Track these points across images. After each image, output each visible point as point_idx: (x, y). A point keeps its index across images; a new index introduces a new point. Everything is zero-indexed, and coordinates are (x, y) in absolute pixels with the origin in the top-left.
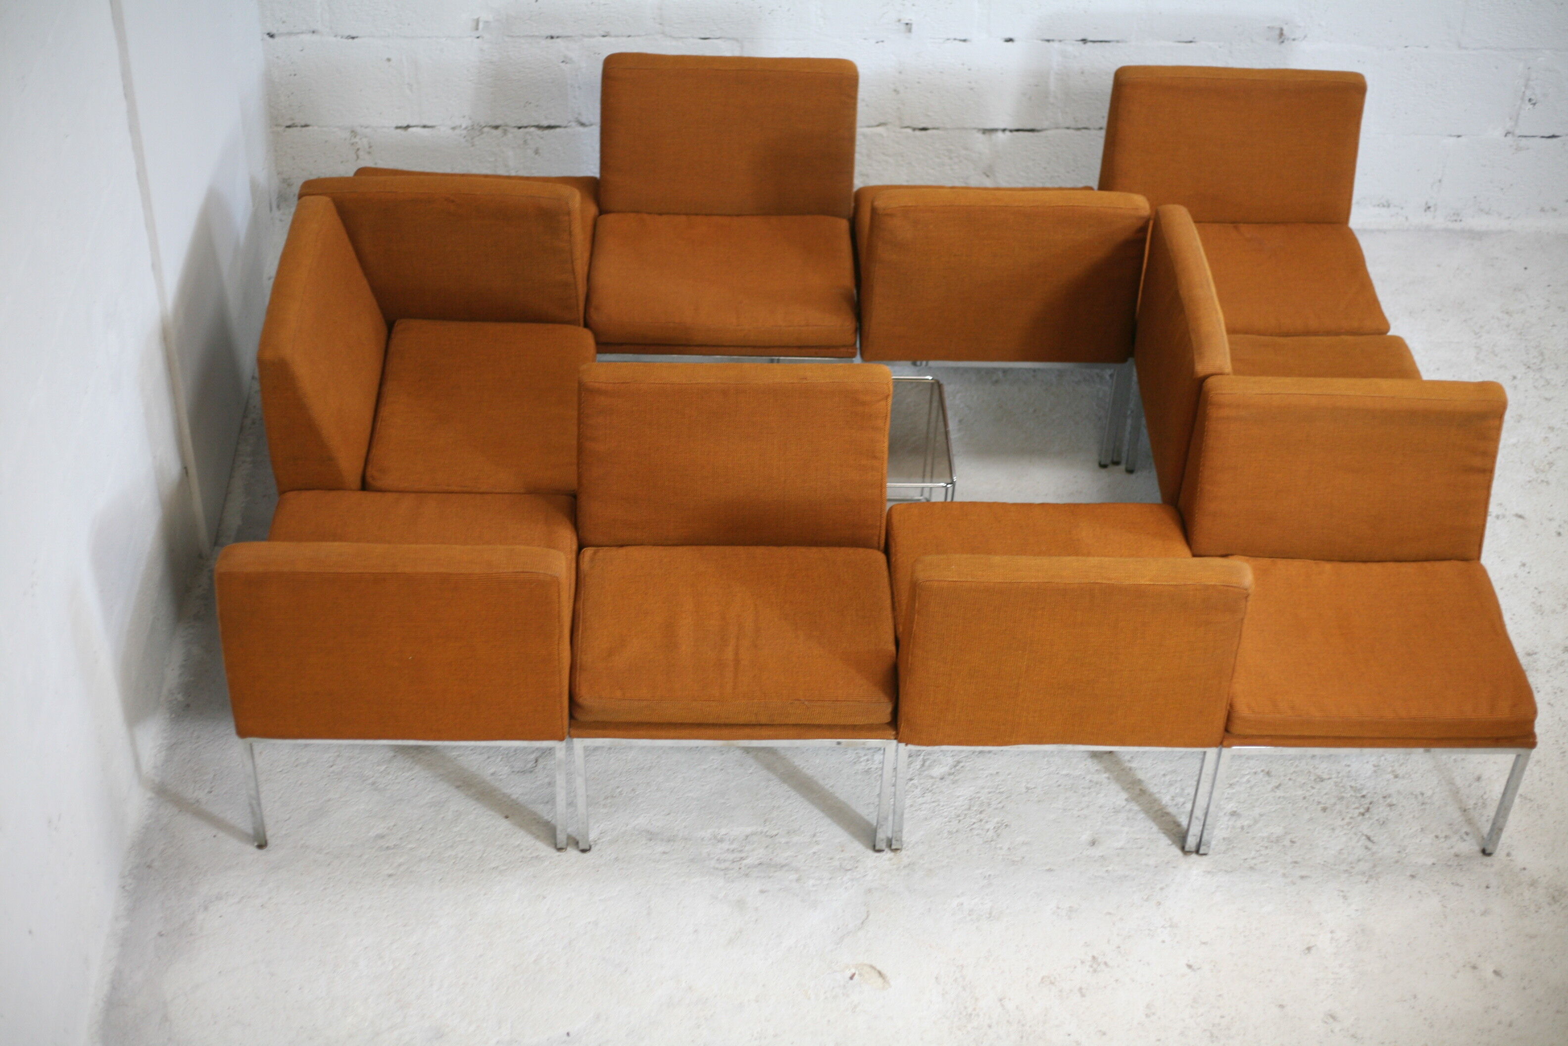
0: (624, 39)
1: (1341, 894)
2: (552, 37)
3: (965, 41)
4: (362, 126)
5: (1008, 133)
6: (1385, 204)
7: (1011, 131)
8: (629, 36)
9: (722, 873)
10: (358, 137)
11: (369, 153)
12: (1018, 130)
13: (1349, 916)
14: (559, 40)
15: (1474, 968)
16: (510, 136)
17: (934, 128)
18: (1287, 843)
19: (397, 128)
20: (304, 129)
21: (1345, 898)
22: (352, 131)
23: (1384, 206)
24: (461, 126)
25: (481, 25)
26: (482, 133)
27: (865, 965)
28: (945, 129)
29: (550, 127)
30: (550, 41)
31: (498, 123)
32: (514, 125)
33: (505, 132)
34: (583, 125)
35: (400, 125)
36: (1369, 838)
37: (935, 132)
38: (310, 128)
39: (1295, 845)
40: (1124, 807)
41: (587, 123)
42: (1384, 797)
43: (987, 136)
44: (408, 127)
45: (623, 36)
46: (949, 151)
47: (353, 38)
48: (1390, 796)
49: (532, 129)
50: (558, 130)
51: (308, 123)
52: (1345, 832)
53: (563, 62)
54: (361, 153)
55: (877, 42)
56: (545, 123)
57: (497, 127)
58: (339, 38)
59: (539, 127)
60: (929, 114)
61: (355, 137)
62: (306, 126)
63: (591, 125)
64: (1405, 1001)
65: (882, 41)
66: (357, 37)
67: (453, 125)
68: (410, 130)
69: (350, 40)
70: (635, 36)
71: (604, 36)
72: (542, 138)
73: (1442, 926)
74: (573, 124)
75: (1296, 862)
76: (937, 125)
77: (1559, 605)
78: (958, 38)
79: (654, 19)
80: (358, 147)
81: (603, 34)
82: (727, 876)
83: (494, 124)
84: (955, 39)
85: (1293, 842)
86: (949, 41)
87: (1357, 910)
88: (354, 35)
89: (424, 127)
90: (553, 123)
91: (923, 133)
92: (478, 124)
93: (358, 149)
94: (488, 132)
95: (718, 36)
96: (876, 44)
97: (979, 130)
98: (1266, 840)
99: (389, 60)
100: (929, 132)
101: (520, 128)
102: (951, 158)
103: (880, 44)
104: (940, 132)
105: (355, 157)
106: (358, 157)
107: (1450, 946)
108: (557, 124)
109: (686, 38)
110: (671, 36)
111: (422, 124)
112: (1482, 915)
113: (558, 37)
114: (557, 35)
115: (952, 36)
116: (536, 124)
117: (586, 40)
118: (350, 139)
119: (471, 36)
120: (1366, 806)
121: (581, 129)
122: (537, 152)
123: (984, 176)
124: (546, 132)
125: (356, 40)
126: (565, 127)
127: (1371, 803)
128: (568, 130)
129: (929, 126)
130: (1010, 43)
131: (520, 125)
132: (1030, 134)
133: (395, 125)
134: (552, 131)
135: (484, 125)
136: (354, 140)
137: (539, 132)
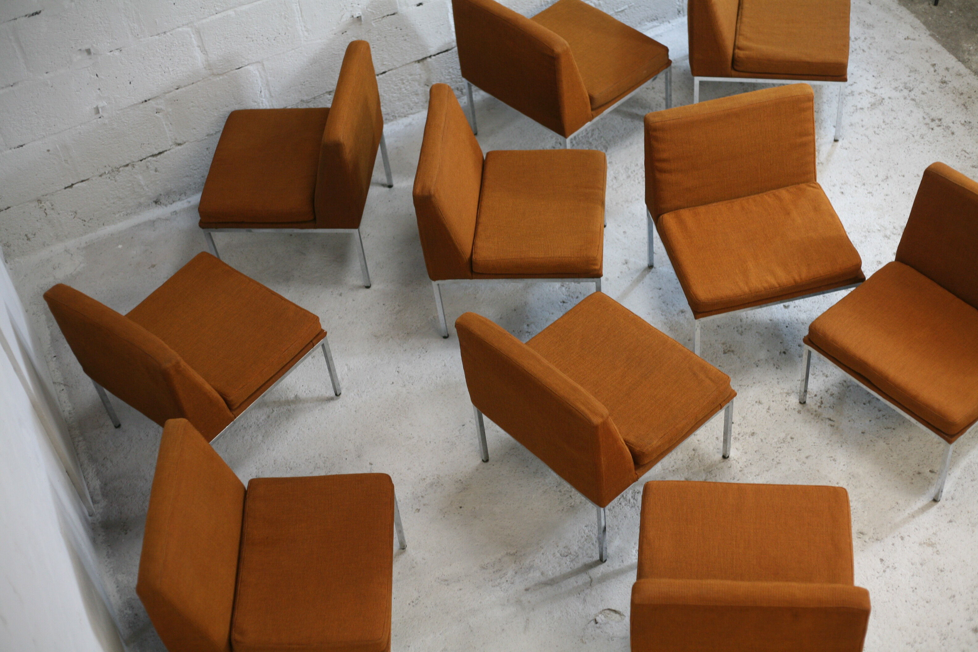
0: (191, 86)
1: (832, 459)
2: (146, 101)
3: (394, 14)
4: (43, 196)
5: (433, 57)
6: (655, 18)
7: (434, 55)
8: (193, 83)
9: (498, 588)
10: (43, 202)
11: (53, 209)
12: (438, 54)
13: (842, 470)
14: (150, 101)
15: (919, 473)
16: (137, 167)
17: (389, 70)
18: (789, 439)
19: (66, 188)
20: (7, 210)
21: (834, 460)
22: (38, 200)
23: (654, 20)
24: (105, 173)
25: (100, 110)
26: (119, 172)
27: (605, 610)
28: (396, 68)
29: (160, 153)
30: (145, 103)
31: (128, 162)
32: (137, 160)
33: (133, 166)
34: (179, 144)
35: (67, 186)
36: (830, 420)
37: (390, 72)
38: (11, 208)
39: (794, 440)
40: (694, 455)
41: (181, 142)
42: (827, 392)
43: (421, 63)
44: (73, 185)
45: (189, 85)
46: (402, 80)
47: (22, 146)
48: (829, 389)
49: (150, 158)
50: (165, 153)
51: (9, 206)
52: (816, 421)
53: (156, 113)
54: (47, 211)
55: (343, 33)
56: (156, 152)
57: (127, 165)
58: (13, 149)
59: (153, 156)
60: (384, 63)
61: (41, 203)
62: (9, 208)
63: (185, 143)
64: (893, 508)
65: (346, 32)
66: (24, 145)
67: (100, 174)
68: (74, 186)
69: (21, 148)
70: (196, 82)
71: (177, 89)
72: (157, 161)
73: (892, 456)
74: (174, 146)
75: (800, 450)
76: (391, 68)
77: (862, 237)
78: (390, 14)
79: (205, 68)
80: (44, 208)
81: (176, 87)
82: (503, 589)
83: (125, 164)
84: (388, 15)
85: (792, 438)
86: (385, 18)
87: (844, 465)
88: (22, 144)
89: (82, 181)
90: (161, 150)
91: (384, 75)
92: (115, 168)
93: (45, 209)
94: (123, 170)
95: (247, 64)
96: (343, 35)
97: (415, 62)
98: (778, 443)
99: (48, 151)
100: (387, 73)
101: (141, 161)
102: (403, 83)
103: (345, 34)
104: (394, 71)
105: (45, 215)
106: (46, 214)
107: (901, 466)
108: (163, 150)
109: (228, 72)
110: (218, 74)
111: (80, 181)
112: (909, 441)
113: (149, 100)
114: (149, 98)
115: (385, 14)
116: (151, 154)
117: (167, 95)
118: (39, 205)
119: (95, 118)
120: (820, 401)
121: (179, 147)
122: (156, 171)
123: (426, 86)
124: (159, 157)
125: (24, 147)
126: (169, 150)
127: (821, 398)
128: (171, 151)
129: (387, 70)
130: (421, 6)
131: (141, 159)
132: (446, 53)
133: (64, 187)
134: (162, 155)
135: (119, 167)
136: (41, 205)
137: (154, 158)
